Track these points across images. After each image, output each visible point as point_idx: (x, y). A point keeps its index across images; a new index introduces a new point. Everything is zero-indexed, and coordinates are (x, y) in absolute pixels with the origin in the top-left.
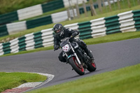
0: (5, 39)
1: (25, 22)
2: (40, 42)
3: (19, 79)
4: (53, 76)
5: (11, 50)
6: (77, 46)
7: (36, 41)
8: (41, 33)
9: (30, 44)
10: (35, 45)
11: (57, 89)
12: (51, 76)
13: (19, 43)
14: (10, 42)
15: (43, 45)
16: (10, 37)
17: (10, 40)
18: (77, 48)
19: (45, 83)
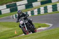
0: (32, 9)
1: (40, 2)
2: (46, 11)
3: (38, 26)
4: (52, 25)
5: (34, 14)
6: (27, 22)
7: (45, 10)
8: (47, 7)
9: (42, 11)
10: (44, 12)
11: (54, 30)
12: (51, 25)
13: (38, 11)
14: (34, 10)
15: (48, 12)
16: (34, 8)
17: (34, 9)
18: (27, 23)
19: (49, 28)
